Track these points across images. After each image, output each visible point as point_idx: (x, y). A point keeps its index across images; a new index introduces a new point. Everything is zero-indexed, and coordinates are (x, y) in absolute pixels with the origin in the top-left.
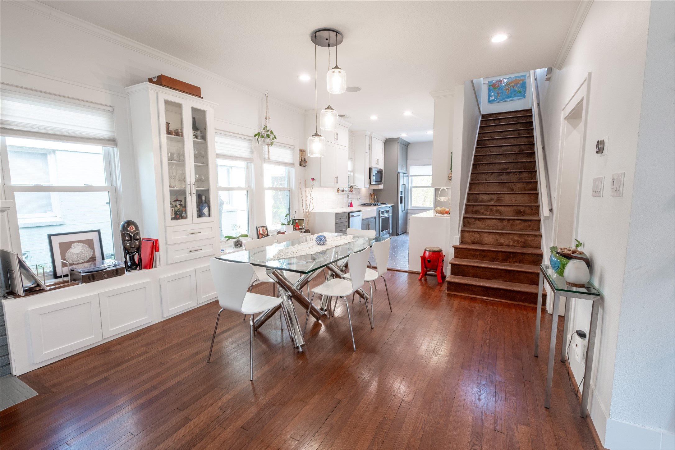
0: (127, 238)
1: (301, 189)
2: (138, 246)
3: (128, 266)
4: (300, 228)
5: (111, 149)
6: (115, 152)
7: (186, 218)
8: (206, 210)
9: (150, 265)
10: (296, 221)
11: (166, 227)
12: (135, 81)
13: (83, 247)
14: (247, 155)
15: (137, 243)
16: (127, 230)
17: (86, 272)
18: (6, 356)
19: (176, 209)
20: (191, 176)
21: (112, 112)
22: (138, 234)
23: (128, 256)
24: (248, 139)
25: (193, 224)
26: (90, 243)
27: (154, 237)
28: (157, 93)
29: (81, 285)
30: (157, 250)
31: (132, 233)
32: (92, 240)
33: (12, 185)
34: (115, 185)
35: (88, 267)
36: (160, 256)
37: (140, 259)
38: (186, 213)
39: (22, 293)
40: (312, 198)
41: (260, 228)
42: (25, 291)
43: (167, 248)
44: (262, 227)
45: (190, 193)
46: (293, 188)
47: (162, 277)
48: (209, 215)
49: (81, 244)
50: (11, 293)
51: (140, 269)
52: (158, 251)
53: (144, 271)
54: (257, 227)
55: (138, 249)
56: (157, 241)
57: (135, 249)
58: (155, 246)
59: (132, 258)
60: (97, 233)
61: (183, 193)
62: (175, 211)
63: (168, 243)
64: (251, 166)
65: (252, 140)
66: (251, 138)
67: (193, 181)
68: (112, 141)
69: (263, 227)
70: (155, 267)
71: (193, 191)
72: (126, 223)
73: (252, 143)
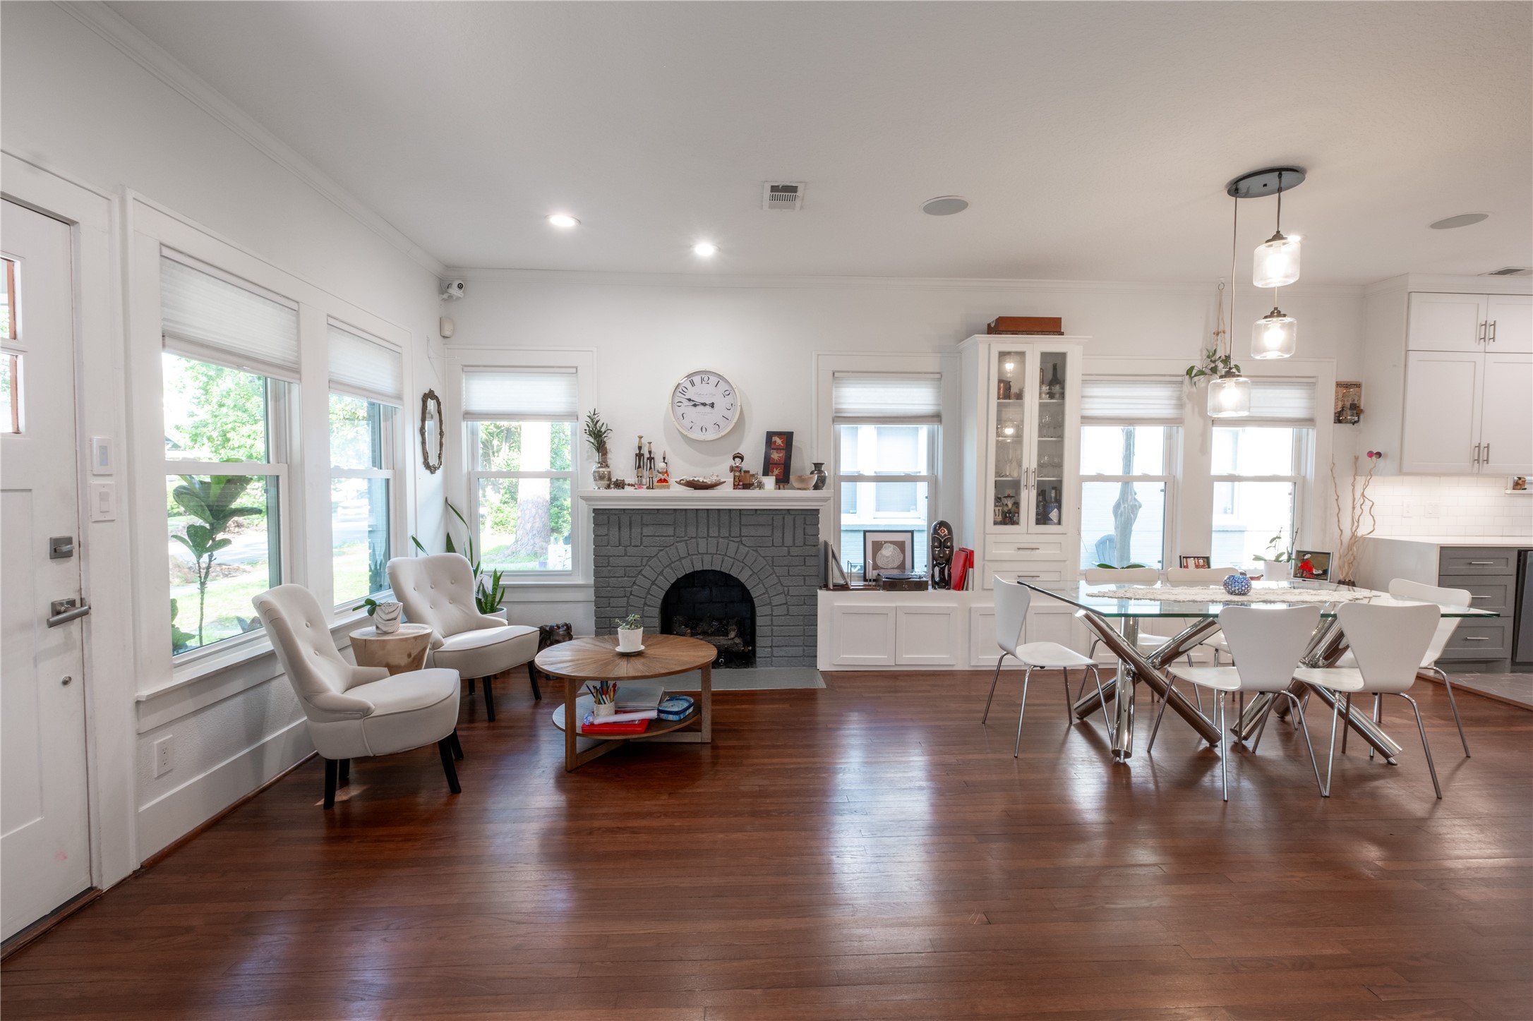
0: (936, 544)
1: (1334, 478)
2: (948, 557)
3: (935, 581)
4: (1314, 572)
5: (936, 426)
6: (939, 429)
7: (1018, 523)
8: (1055, 514)
9: (961, 585)
10: (1304, 555)
11: (985, 534)
12: (970, 333)
13: (894, 549)
14: (1166, 411)
15: (947, 552)
16: (938, 534)
17: (887, 578)
18: (813, 648)
19: (1006, 509)
20: (1030, 458)
21: (940, 379)
22: (951, 539)
23: (937, 569)
24: (1170, 382)
25: (1027, 533)
26: (901, 545)
27: (970, 548)
28: (989, 345)
29: (881, 591)
30: (972, 565)
31: (942, 538)
32: (904, 542)
33: (841, 474)
34: (936, 474)
35: (895, 573)
36: (975, 574)
37: (950, 575)
38: (1018, 516)
39: (831, 588)
40: (1368, 504)
41: (1188, 559)
42: (834, 586)
43: (984, 565)
44: (1194, 558)
45: (1026, 486)
46: (1308, 476)
47: (973, 605)
48: (1059, 523)
49: (892, 546)
50: (826, 587)
51: (949, 589)
52: (973, 567)
53: (952, 592)
54: (1180, 556)
55: (948, 561)
56: (972, 552)
57: (944, 559)
58: (969, 559)
59: (942, 572)
60: (910, 534)
61: (1016, 485)
62: (1003, 512)
63: (986, 559)
64: (1177, 432)
65: (1182, 383)
66: (1180, 379)
67: (1034, 465)
68: (936, 417)
69: (1197, 557)
70: (967, 589)
71: (1032, 480)
72: (938, 524)
73: (1182, 387)
